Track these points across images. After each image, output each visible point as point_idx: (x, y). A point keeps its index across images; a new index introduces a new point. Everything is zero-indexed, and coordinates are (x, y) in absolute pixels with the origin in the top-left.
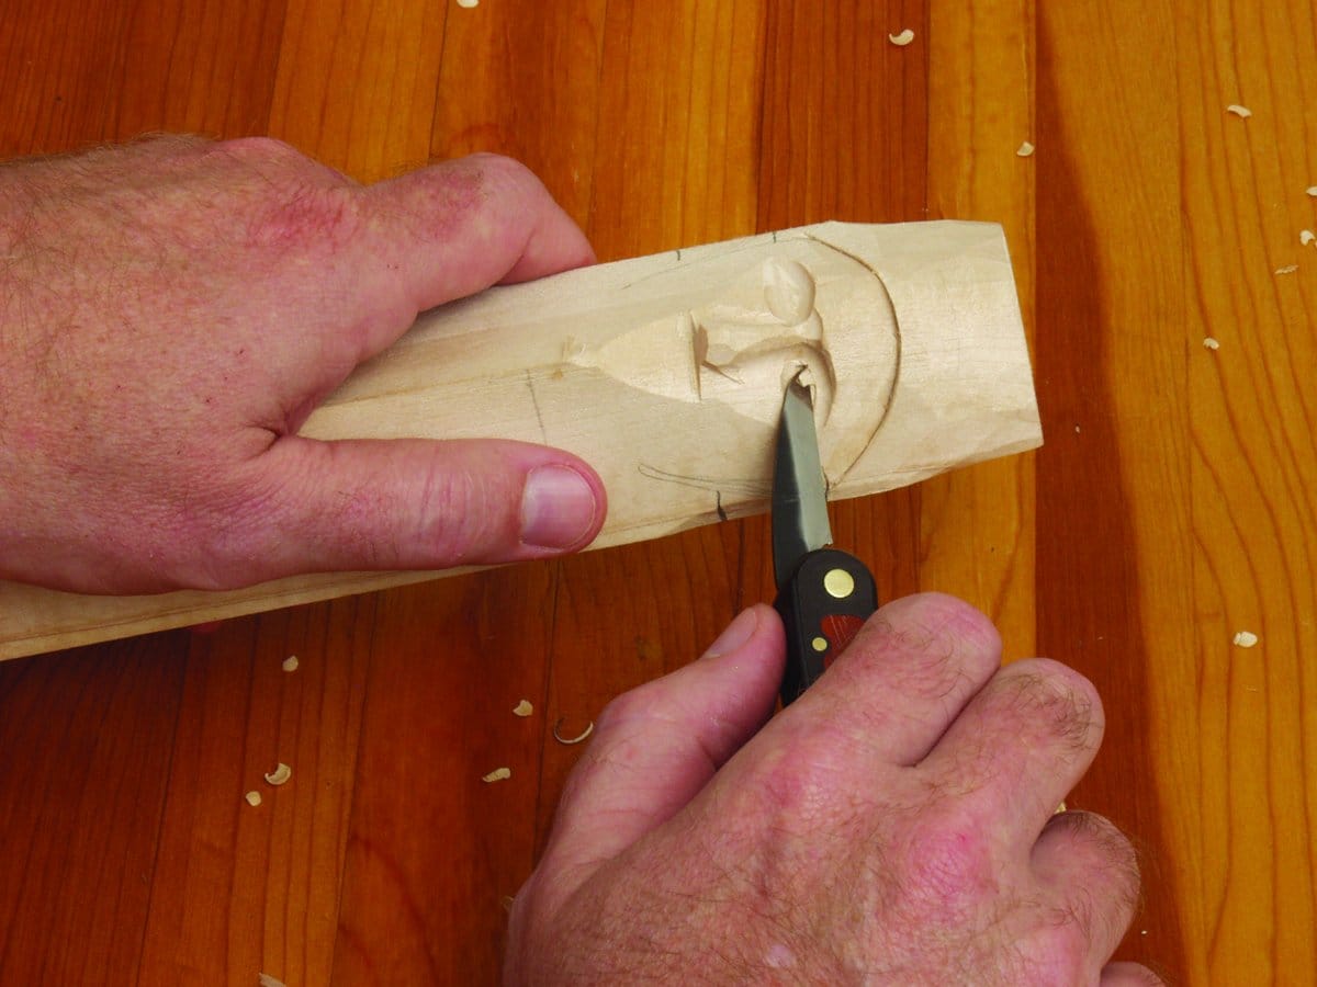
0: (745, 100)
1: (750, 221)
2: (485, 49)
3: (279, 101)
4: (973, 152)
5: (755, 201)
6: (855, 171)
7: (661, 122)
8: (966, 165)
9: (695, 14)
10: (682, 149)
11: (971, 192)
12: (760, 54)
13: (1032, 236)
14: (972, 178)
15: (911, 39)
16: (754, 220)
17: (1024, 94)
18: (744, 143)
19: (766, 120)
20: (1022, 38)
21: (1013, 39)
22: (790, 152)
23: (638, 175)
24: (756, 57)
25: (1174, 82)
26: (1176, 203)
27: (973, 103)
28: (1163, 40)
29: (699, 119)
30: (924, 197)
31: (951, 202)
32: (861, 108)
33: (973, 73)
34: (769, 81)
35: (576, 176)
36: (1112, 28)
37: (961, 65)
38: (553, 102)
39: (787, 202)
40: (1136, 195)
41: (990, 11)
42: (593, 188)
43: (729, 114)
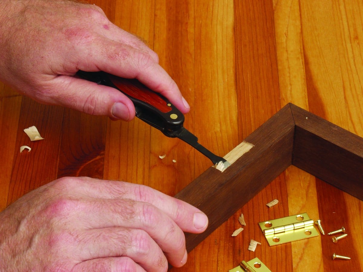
0: (232, 72)
1: (236, 100)
2: (164, 59)
4: (291, 85)
5: (236, 95)
6: (261, 89)
7: (211, 77)
8: (289, 88)
9: (217, 51)
10: (217, 83)
11: (291, 94)
12: (234, 61)
13: (307, 104)
14: (291, 91)
16: (237, 100)
17: (303, 71)
18: (232, 82)
19: (237, 77)
20: (300, 58)
21: (298, 58)
22: (244, 84)
23: (206, 89)
25: (340, 69)
26: (343, 97)
27: (290, 73)
28: (336, 59)
29: (220, 76)
30: (279, 95)
31: (286, 96)
32: (261, 74)
33: (289, 66)
34: (237, 67)
35: (190, 89)
36: (323, 56)
37: (286, 64)
38: (183, 72)
39: (245, 96)
40: (333, 95)
41: (292, 51)
42: (195, 92)
43: (228, 75)
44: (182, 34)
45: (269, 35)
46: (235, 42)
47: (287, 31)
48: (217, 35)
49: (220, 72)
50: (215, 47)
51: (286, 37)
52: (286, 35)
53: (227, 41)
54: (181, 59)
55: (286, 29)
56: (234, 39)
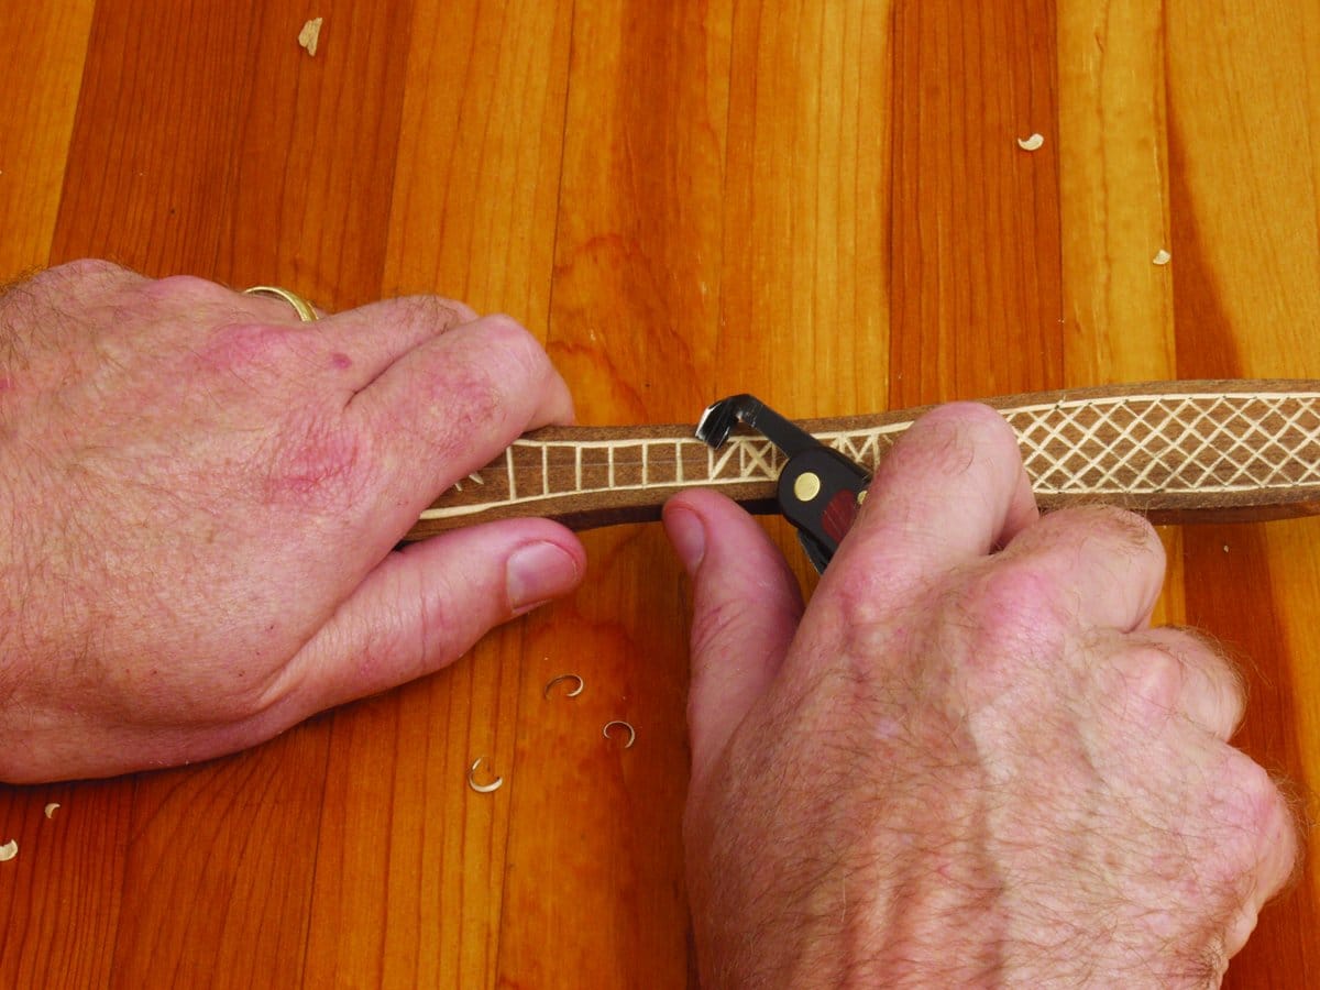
0: (873, 210)
1: (883, 333)
2: (605, 158)
3: (397, 213)
4: (1108, 260)
5: (886, 311)
6: (989, 280)
7: (788, 232)
8: (1102, 278)
9: (818, 119)
10: (811, 260)
11: (1107, 303)
12: (887, 161)
13: (1172, 347)
14: (1108, 288)
15: (1040, 143)
16: (888, 333)
17: (1158, 199)
18: (873, 254)
19: (895, 230)
20: (1154, 140)
21: (1144, 143)
22: (921, 262)
23: (767, 286)
24: (883, 164)
25: (1311, 187)
27: (1106, 210)
28: (1297, 142)
29: (827, 227)
30: (1061, 309)
31: (1087, 312)
32: (992, 216)
33: (1104, 178)
34: (896, 188)
35: (704, 290)
36: (1245, 131)
37: (1093, 171)
38: (677, 212)
39: (920, 314)
40: (1276, 304)
41: (1120, 114)
42: (721, 300)
43: (857, 222)
44: (682, 47)
45: (1032, 42)
46: (894, 77)
47: (1106, 22)
48: (821, 50)
49: (827, 206)
50: (814, 100)
51: (1102, 49)
52: (1102, 40)
53: (860, 73)
54: (673, 154)
55: (1101, 15)
56: (890, 66)
